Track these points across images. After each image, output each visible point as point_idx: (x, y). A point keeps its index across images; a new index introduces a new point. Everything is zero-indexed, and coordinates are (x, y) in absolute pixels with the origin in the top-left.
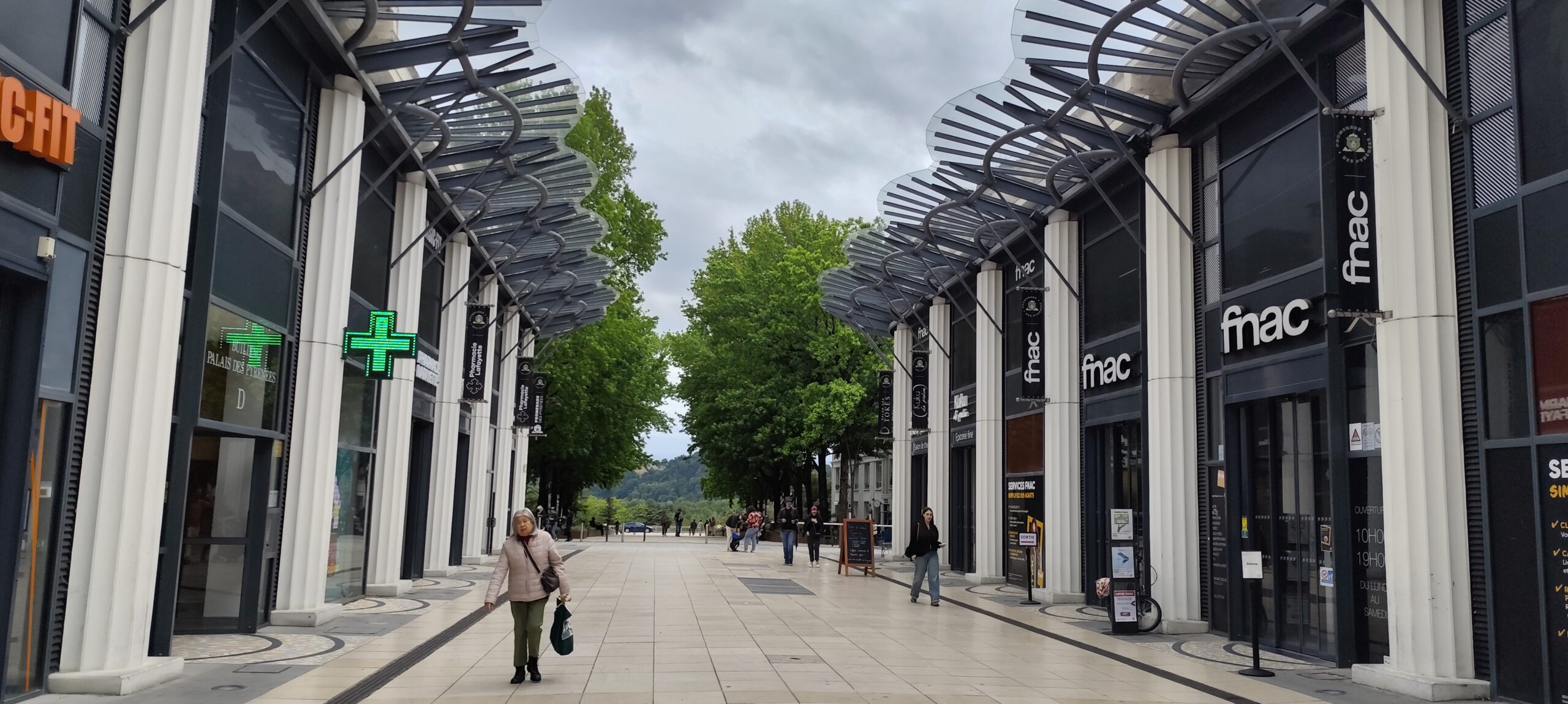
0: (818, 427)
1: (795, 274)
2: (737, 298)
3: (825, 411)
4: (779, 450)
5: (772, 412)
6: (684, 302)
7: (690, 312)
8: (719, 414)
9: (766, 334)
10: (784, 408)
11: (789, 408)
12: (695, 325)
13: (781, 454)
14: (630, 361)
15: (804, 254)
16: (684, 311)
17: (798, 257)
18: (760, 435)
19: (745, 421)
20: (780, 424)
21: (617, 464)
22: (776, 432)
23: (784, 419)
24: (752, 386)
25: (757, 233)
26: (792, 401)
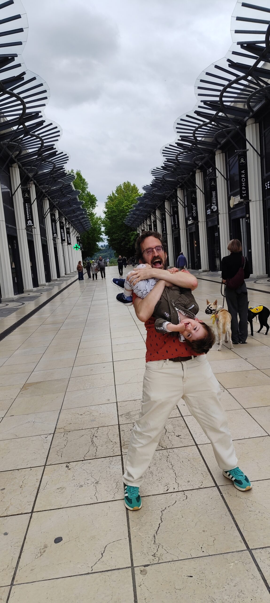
0: (133, 241)
1: (125, 209)
2: (114, 214)
3: (134, 238)
4: (127, 246)
5: (125, 238)
6: (103, 210)
7: (105, 213)
8: (115, 240)
9: (121, 222)
10: (127, 237)
12: (106, 215)
15: (127, 203)
16: (104, 212)
18: (123, 244)
19: (119, 241)
21: (93, 252)
22: (126, 243)
23: (127, 240)
24: (120, 233)
25: (119, 190)
26: (129, 235)
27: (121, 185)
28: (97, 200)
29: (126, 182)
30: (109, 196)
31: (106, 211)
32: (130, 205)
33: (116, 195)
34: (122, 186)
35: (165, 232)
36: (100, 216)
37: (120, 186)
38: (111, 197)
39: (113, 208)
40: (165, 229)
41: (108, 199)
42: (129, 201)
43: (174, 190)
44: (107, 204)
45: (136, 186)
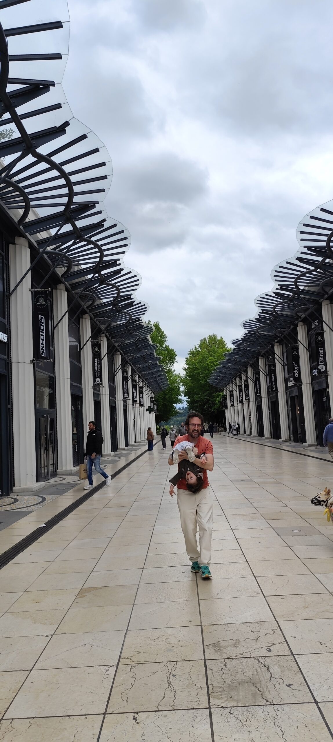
1: (210, 366)
2: (196, 371)
3: (220, 400)
4: (211, 410)
5: (208, 400)
6: (183, 367)
7: (185, 370)
8: (196, 402)
9: (204, 381)
10: (211, 399)
11: (212, 399)
12: (187, 373)
13: (211, 411)
14: (171, 391)
15: (212, 359)
16: (184, 369)
17: (211, 360)
18: (205, 406)
19: (202, 403)
20: (210, 403)
21: (169, 415)
22: (209, 405)
23: (211, 402)
24: (202, 394)
25: (203, 344)
26: (213, 397)
27: (205, 338)
28: (177, 356)
29: (212, 335)
30: (191, 351)
31: (187, 368)
32: (215, 361)
33: (200, 350)
34: (207, 339)
35: (259, 395)
36: (180, 374)
37: (205, 340)
38: (194, 351)
39: (195, 365)
40: (258, 391)
41: (190, 354)
42: (214, 356)
43: (270, 346)
44: (188, 360)
45: (223, 339)
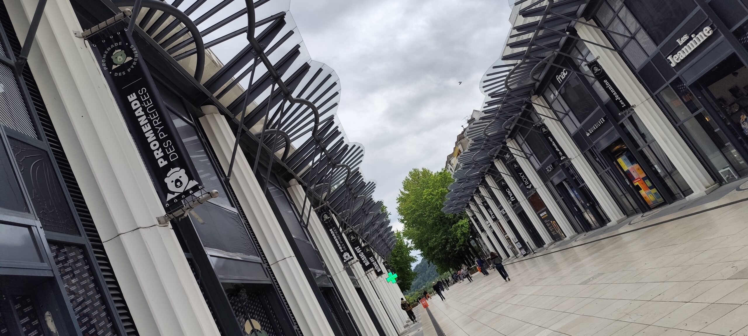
0: (462, 237)
1: (430, 199)
2: (417, 213)
3: (461, 232)
4: (456, 249)
5: (447, 240)
6: (399, 219)
7: (402, 221)
8: (432, 249)
9: (432, 219)
11: (451, 236)
12: (406, 224)
14: (400, 249)
15: (428, 191)
17: (427, 193)
18: (448, 248)
19: (441, 246)
20: (451, 242)
21: (409, 280)
22: (452, 245)
23: (451, 240)
24: (437, 235)
25: (407, 185)
26: (450, 233)
27: (407, 177)
28: (386, 207)
29: (412, 171)
30: (398, 197)
31: (403, 219)
32: (432, 191)
33: (407, 192)
34: (409, 177)
36: (397, 231)
37: (407, 180)
38: (402, 198)
39: (412, 207)
40: (560, 153)
41: (399, 202)
42: (428, 187)
44: (400, 209)
45: (427, 169)
